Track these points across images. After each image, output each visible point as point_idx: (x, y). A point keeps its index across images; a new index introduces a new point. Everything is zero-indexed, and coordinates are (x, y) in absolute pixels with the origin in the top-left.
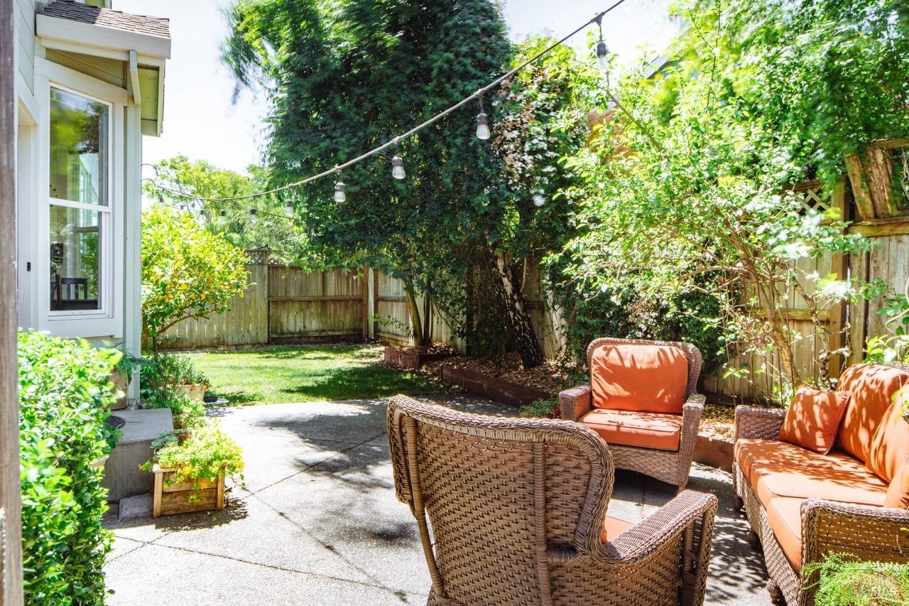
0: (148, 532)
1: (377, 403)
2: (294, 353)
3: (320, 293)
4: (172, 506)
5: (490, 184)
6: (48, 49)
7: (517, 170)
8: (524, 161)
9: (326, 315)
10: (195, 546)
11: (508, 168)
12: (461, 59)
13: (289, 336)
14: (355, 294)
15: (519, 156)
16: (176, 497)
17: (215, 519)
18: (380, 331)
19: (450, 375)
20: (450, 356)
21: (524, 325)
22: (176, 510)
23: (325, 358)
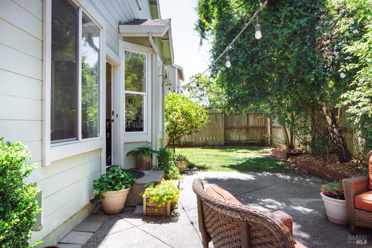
0: (138, 221)
1: (260, 175)
2: (234, 150)
3: (246, 124)
4: (150, 212)
5: (315, 69)
6: (124, 37)
7: (330, 60)
8: (334, 55)
9: (249, 134)
10: (151, 232)
11: (324, 60)
12: (297, 9)
13: (233, 142)
14: (262, 125)
15: (331, 53)
16: (152, 208)
17: (164, 220)
18: (273, 141)
19: (300, 164)
20: (303, 154)
21: (339, 140)
22: (152, 214)
23: (247, 152)
